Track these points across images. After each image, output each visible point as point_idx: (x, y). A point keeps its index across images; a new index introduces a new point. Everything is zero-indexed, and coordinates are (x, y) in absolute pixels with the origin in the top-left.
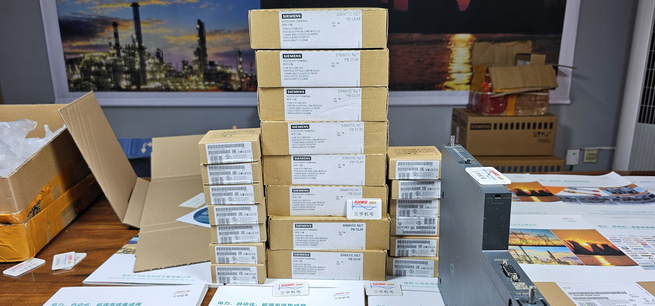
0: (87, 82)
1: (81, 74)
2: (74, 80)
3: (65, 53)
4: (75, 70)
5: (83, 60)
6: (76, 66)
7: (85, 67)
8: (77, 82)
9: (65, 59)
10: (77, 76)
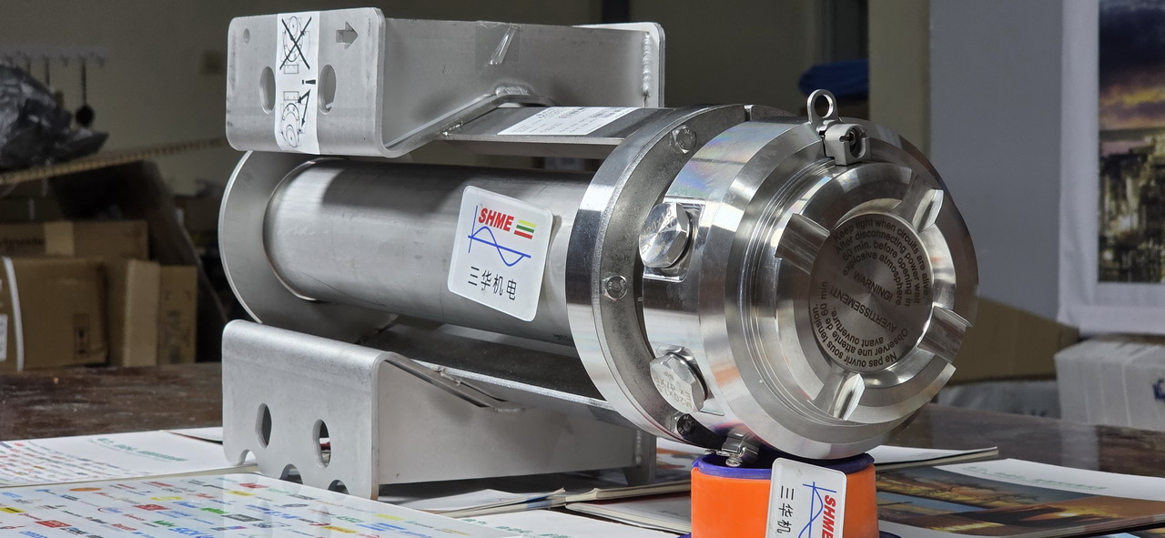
0: (1151, 245)
1: (1139, 211)
2: (1115, 238)
3: (1105, 135)
4: (1125, 197)
5: (1150, 158)
6: (1129, 182)
7: (1153, 183)
8: (1123, 246)
9: (1102, 159)
10: (1127, 223)
